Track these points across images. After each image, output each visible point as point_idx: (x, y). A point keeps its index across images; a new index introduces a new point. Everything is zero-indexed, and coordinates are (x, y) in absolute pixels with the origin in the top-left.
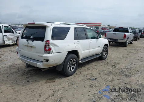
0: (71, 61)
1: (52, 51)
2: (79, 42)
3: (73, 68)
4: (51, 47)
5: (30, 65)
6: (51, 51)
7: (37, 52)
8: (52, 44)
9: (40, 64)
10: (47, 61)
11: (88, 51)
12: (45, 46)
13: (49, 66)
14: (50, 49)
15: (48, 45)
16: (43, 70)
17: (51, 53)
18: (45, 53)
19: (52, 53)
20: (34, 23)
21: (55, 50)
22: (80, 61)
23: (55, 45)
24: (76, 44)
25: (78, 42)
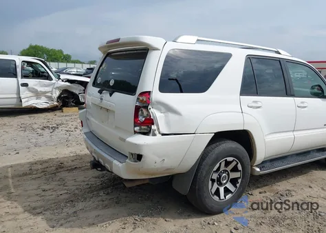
0: (227, 163)
1: (158, 126)
2: (259, 105)
3: (227, 191)
4: (155, 113)
5: (99, 162)
6: (154, 127)
7: (117, 128)
8: (159, 106)
9: (120, 165)
10: (139, 157)
11: (290, 135)
12: (137, 109)
13: (145, 174)
14: (150, 122)
15: (146, 107)
16: (128, 185)
17: (154, 135)
18: (135, 132)
19: (157, 132)
20: (118, 40)
21: (168, 124)
22: (257, 166)
23: (168, 109)
24: (245, 109)
25: (254, 105)
